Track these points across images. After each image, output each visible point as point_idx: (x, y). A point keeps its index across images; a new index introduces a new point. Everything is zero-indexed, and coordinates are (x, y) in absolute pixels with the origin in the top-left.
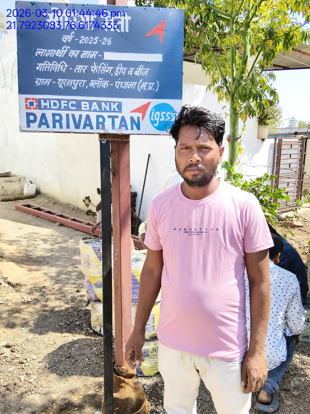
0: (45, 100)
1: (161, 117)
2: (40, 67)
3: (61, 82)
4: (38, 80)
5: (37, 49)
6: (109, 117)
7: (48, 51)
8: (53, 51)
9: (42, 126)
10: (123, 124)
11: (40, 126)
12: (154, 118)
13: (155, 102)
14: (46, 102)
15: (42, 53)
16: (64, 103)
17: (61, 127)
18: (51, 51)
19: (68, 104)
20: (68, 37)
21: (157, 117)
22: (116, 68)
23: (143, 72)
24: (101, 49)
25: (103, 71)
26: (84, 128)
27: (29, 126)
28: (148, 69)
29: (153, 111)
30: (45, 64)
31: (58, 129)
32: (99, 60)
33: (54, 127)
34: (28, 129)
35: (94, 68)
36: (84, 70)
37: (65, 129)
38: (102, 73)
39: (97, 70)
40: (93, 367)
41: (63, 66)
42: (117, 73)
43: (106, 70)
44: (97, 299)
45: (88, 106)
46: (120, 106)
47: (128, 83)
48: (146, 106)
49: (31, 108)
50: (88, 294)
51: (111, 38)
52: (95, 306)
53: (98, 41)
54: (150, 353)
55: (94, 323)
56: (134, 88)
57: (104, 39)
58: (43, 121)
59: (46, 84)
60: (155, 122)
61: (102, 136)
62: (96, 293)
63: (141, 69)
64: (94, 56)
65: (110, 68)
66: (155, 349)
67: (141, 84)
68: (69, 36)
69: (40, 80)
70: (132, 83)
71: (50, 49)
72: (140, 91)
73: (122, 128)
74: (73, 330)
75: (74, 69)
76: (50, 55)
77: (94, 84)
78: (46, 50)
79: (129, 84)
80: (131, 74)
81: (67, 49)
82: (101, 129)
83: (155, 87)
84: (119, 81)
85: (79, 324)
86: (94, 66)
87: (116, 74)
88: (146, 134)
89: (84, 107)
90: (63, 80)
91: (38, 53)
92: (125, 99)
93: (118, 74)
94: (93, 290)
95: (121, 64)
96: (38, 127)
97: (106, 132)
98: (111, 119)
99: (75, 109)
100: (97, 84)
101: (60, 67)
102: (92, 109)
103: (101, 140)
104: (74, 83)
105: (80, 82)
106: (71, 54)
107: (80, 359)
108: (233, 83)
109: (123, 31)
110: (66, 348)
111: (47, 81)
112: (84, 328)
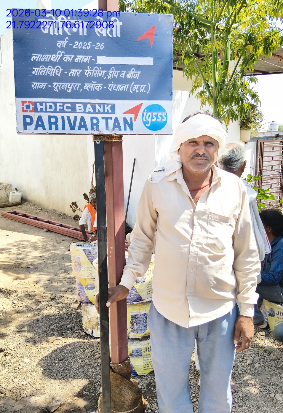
0: (41, 104)
1: (153, 118)
2: (36, 71)
3: (57, 86)
4: (34, 84)
5: (33, 54)
6: (103, 118)
7: (43, 56)
8: (48, 55)
9: (39, 128)
10: (116, 124)
11: (36, 128)
12: (146, 119)
13: (146, 103)
14: (42, 105)
15: (38, 58)
16: (60, 106)
17: (57, 129)
18: (46, 56)
19: (63, 106)
20: (62, 42)
21: (149, 118)
22: (109, 71)
23: (135, 75)
24: (95, 53)
25: (96, 75)
26: (79, 129)
27: (25, 128)
28: (139, 72)
29: (145, 112)
30: (40, 69)
31: (54, 130)
32: (93, 64)
33: (50, 128)
34: (25, 131)
35: (88, 72)
36: (78, 74)
37: (60, 131)
38: (95, 77)
39: (91, 74)
40: (86, 368)
41: (58, 70)
42: (109, 76)
43: (99, 73)
44: (88, 301)
45: (82, 108)
46: (113, 108)
47: (120, 85)
48: (138, 108)
49: (27, 111)
50: (79, 296)
51: (103, 43)
52: (87, 309)
53: (91, 46)
54: (143, 352)
55: (86, 325)
56: (126, 90)
57: (97, 44)
58: (40, 123)
59: (41, 87)
60: (147, 122)
61: (96, 137)
62: (87, 295)
63: (133, 72)
64: (88, 60)
65: (103, 71)
66: (148, 348)
67: (133, 86)
68: (64, 42)
69: (36, 84)
70: (125, 86)
71: (46, 54)
72: (132, 93)
73: (116, 128)
74: (64, 333)
75: (68, 73)
76: (45, 59)
77: (88, 87)
78: (42, 55)
79: (121, 87)
80: (123, 77)
81: (61, 54)
82: (95, 130)
83: (146, 89)
84: (112, 84)
85: (71, 327)
86: (88, 69)
87: (109, 78)
88: (138, 134)
89: (79, 110)
90: (58, 84)
91: (34, 58)
92: (117, 101)
93: (111, 77)
94: (85, 293)
95: (114, 68)
96: (35, 129)
97: (100, 133)
98: (105, 120)
99: (70, 111)
100: (91, 87)
101: (56, 71)
102: (87, 111)
103: (95, 140)
104: (69, 87)
105: (75, 85)
106: (65, 59)
107: (74, 361)
108: (216, 88)
109: (115, 36)
110: (58, 351)
111: (43, 84)
112: (76, 330)
